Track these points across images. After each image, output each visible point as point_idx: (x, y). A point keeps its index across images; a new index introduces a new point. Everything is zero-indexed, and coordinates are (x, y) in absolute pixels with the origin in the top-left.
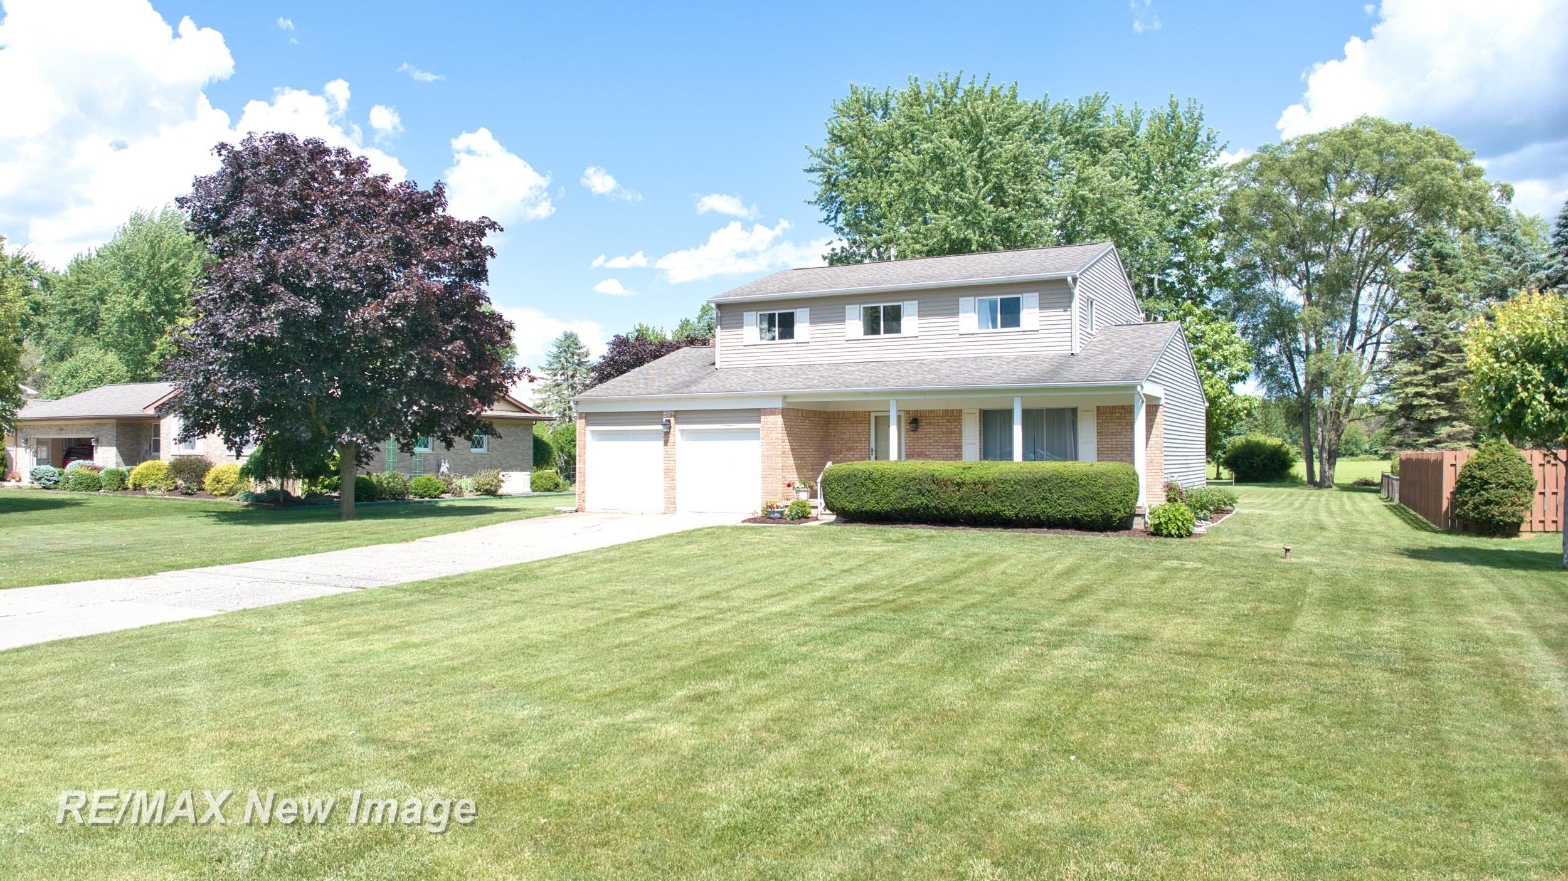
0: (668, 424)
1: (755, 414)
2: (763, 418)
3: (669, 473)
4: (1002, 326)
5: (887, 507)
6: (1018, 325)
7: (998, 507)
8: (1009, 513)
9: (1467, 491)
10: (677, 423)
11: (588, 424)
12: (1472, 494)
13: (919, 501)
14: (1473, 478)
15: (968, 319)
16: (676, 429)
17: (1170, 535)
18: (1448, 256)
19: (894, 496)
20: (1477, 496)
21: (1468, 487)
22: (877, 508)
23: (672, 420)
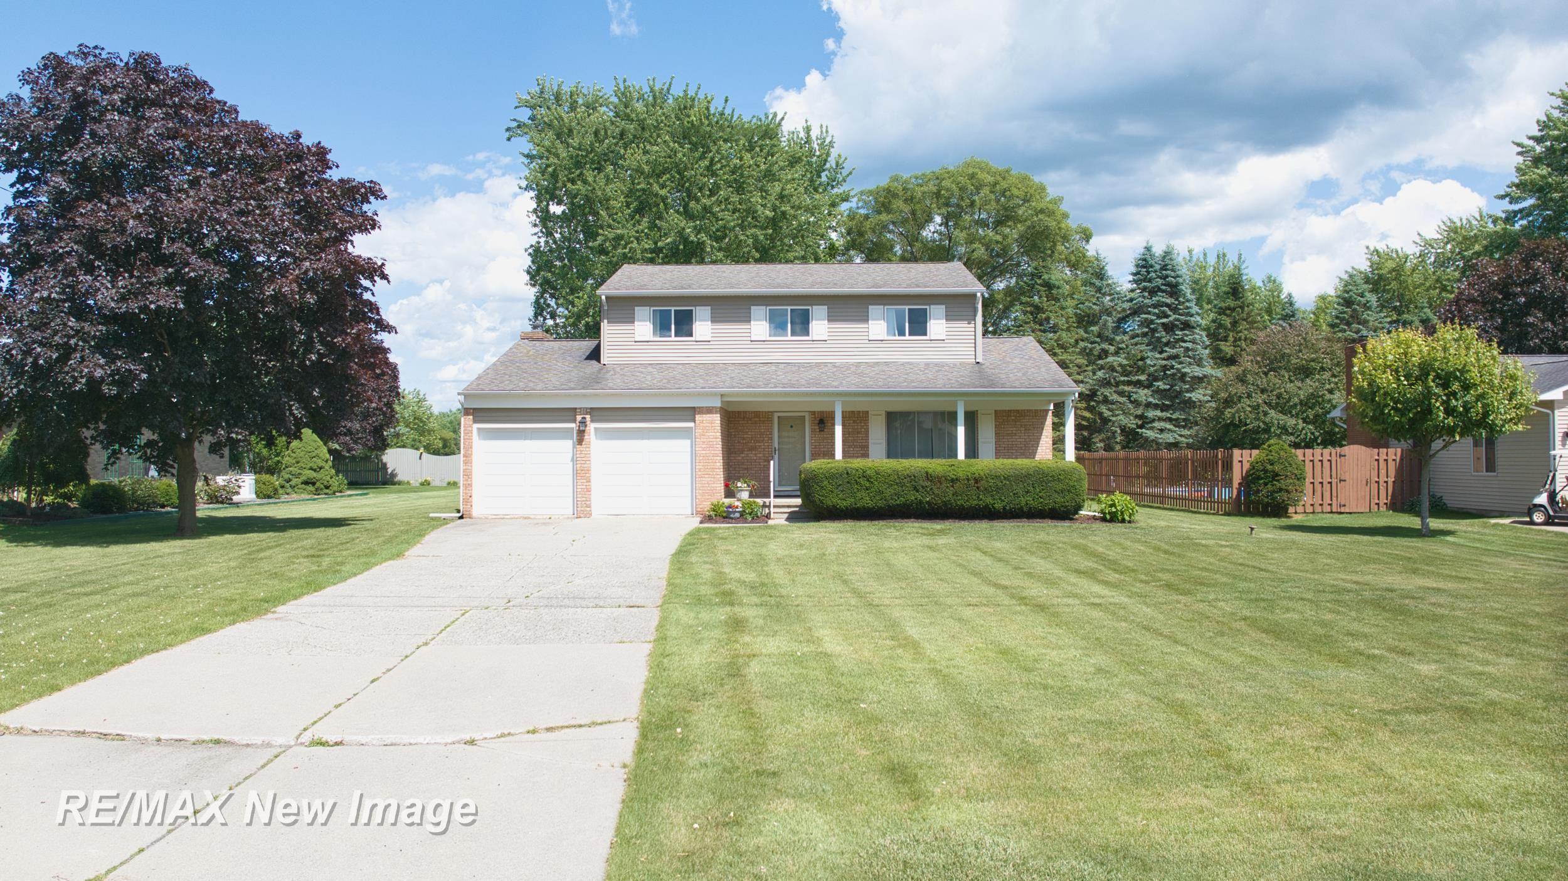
0: (583, 422)
1: (690, 413)
2: (698, 417)
3: (581, 473)
4: (910, 334)
5: (881, 504)
6: (925, 334)
7: (989, 500)
8: (999, 506)
9: (1262, 481)
10: (592, 421)
11: (475, 421)
12: (1266, 484)
13: (912, 496)
14: (1265, 471)
15: (878, 327)
16: (592, 427)
17: (1123, 521)
18: (1054, 286)
19: (889, 492)
20: (1269, 486)
21: (1262, 479)
22: (871, 504)
23: (588, 417)
